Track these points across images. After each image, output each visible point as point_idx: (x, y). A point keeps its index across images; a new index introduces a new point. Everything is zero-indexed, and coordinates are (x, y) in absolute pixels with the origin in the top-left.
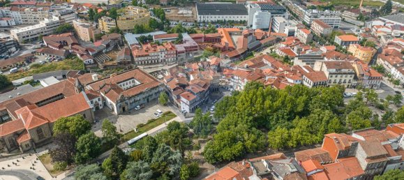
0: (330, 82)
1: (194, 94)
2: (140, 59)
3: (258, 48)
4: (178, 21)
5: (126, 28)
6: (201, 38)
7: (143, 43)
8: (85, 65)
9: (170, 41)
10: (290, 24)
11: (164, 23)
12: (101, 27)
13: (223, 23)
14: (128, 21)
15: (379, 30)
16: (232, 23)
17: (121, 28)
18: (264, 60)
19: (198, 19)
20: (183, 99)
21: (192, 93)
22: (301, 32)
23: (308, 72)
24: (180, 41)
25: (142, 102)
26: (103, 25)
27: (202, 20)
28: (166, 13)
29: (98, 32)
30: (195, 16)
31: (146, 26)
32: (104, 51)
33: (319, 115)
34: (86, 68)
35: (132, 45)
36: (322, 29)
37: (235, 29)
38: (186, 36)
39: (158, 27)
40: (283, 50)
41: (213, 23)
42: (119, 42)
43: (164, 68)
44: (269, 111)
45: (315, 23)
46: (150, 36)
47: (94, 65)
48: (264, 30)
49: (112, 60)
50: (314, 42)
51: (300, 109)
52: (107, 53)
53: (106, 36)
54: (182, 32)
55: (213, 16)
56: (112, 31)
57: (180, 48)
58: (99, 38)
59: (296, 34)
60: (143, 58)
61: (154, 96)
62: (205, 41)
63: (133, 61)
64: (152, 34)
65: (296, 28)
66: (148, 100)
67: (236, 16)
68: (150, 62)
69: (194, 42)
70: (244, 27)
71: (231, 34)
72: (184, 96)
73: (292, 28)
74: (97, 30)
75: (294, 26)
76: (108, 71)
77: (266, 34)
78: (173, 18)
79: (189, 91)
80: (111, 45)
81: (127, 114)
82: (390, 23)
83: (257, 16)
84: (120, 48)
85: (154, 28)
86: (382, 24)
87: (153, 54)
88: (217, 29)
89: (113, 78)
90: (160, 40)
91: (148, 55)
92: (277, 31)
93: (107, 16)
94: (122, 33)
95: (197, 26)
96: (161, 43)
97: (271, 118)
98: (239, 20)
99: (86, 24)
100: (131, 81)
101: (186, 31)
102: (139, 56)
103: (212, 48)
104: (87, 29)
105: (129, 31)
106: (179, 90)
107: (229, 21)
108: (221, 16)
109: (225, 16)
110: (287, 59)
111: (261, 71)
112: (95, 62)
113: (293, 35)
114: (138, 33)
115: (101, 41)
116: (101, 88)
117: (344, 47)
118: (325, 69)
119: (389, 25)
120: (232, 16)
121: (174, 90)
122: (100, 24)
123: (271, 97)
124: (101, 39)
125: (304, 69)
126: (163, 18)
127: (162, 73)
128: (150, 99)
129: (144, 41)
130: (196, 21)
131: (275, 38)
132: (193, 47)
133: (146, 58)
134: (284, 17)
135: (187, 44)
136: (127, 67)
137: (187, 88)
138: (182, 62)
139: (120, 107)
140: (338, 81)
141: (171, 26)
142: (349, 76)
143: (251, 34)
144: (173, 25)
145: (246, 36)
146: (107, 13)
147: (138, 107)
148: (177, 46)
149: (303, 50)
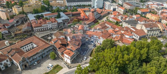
0: (147, 36)
1: (73, 51)
2: (36, 28)
3: (100, 18)
4: (57, 6)
5: (29, 11)
6: (70, 14)
7: (38, 19)
8: (2, 34)
9: (54, 17)
10: (113, 5)
11: (49, 8)
12: (14, 11)
13: (80, 6)
14: (30, 7)
15: (152, 6)
16: (84, 6)
17: (25, 11)
18: (106, 24)
19: (67, 5)
20: (65, 55)
21: (71, 50)
22: (120, 9)
23: (134, 30)
24: (59, 16)
25: (38, 59)
26: (15, 10)
27: (69, 5)
28: (50, 2)
29: (11, 14)
30: (65, 4)
31: (40, 9)
32: (15, 25)
33: (158, 61)
34: (3, 36)
35: (32, 21)
36: (129, 7)
37: (86, 9)
38: (62, 14)
39: (46, 10)
40: (113, 18)
41: (75, 6)
42: (24, 19)
43: (51, 33)
44: (127, 62)
45: (125, 4)
46: (42, 15)
47: (8, 34)
48: (101, 8)
49: (20, 30)
50: (127, 13)
51: (144, 57)
52: (17, 26)
53: (16, 16)
54: (59, 12)
55: (75, 3)
56: (20, 13)
57: (60, 20)
58: (12, 17)
59: (116, 10)
60: (38, 28)
61: (46, 54)
62: (72, 16)
63: (33, 30)
64: (43, 14)
65: (117, 7)
66: (42, 57)
67: (86, 2)
68: (43, 30)
69: (67, 17)
70: (91, 8)
71: (85, 11)
72: (66, 53)
73: (114, 7)
74: (10, 13)
75: (115, 6)
76: (17, 37)
77: (102, 11)
78: (54, 5)
79: (69, 49)
80: (19, 21)
81: (28, 69)
82: (155, 3)
83: (97, 2)
84: (25, 23)
85: (44, 10)
86: (152, 3)
87: (44, 25)
88: (78, 9)
89: (18, 44)
90: (48, 17)
91: (41, 26)
92: (107, 9)
93: (17, 5)
94: (26, 14)
95: (67, 8)
96: (48, 18)
97: (128, 66)
98: (87, 4)
99: (4, 10)
100: (30, 44)
101: (61, 11)
102: (36, 27)
103: (77, 20)
104: (4, 13)
105: (30, 13)
106: (62, 48)
107: (83, 5)
108: (78, 3)
109: (80, 3)
110: (117, 23)
111: (107, 31)
112: (9, 32)
113: (115, 10)
114: (35, 13)
115: (13, 19)
116: (9, 53)
117: (143, 15)
118: (144, 28)
119: (155, 4)
120: (84, 3)
121: (59, 48)
122: (13, 9)
123: (126, 52)
124: (13, 18)
125: (131, 29)
126: (49, 5)
127: (50, 36)
128: (44, 56)
129: (38, 18)
130: (66, 6)
131: (107, 12)
132: (67, 20)
133: (40, 28)
134: (109, 2)
135: (63, 18)
136: (29, 34)
137: (67, 47)
138: (61, 29)
139: (22, 65)
140: (151, 35)
141: (53, 9)
142: (157, 31)
143: (95, 11)
144: (54, 8)
145: (93, 12)
146: (17, 4)
147: (36, 63)
148: (57, 19)
149: (124, 18)
